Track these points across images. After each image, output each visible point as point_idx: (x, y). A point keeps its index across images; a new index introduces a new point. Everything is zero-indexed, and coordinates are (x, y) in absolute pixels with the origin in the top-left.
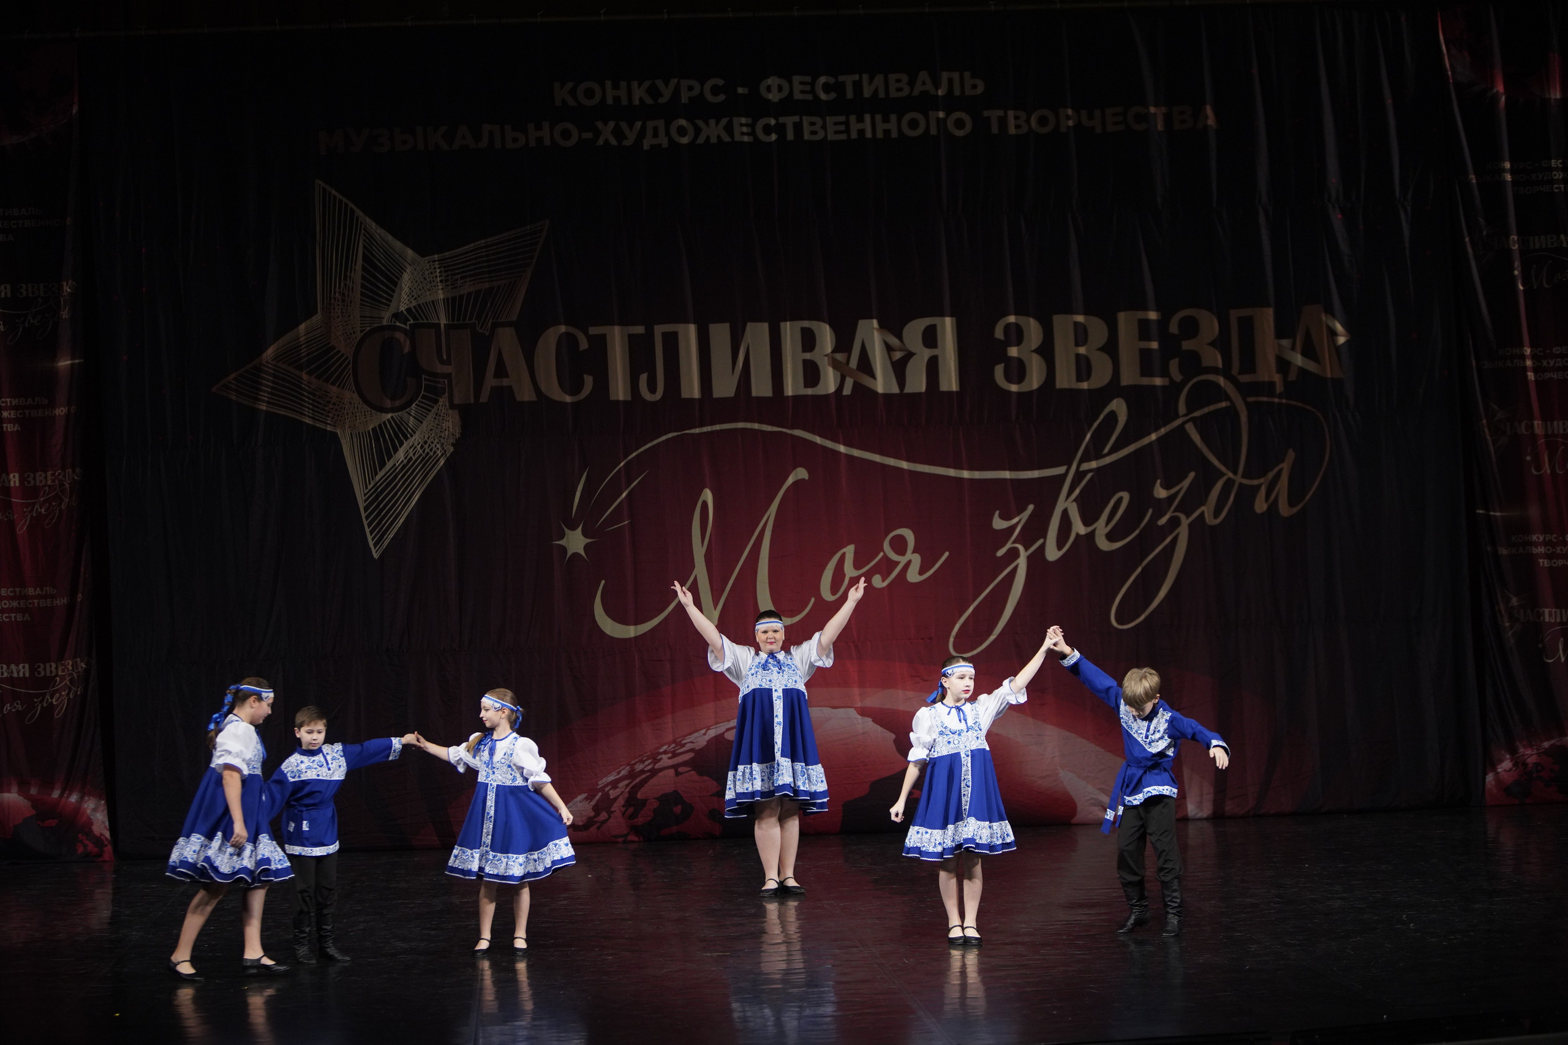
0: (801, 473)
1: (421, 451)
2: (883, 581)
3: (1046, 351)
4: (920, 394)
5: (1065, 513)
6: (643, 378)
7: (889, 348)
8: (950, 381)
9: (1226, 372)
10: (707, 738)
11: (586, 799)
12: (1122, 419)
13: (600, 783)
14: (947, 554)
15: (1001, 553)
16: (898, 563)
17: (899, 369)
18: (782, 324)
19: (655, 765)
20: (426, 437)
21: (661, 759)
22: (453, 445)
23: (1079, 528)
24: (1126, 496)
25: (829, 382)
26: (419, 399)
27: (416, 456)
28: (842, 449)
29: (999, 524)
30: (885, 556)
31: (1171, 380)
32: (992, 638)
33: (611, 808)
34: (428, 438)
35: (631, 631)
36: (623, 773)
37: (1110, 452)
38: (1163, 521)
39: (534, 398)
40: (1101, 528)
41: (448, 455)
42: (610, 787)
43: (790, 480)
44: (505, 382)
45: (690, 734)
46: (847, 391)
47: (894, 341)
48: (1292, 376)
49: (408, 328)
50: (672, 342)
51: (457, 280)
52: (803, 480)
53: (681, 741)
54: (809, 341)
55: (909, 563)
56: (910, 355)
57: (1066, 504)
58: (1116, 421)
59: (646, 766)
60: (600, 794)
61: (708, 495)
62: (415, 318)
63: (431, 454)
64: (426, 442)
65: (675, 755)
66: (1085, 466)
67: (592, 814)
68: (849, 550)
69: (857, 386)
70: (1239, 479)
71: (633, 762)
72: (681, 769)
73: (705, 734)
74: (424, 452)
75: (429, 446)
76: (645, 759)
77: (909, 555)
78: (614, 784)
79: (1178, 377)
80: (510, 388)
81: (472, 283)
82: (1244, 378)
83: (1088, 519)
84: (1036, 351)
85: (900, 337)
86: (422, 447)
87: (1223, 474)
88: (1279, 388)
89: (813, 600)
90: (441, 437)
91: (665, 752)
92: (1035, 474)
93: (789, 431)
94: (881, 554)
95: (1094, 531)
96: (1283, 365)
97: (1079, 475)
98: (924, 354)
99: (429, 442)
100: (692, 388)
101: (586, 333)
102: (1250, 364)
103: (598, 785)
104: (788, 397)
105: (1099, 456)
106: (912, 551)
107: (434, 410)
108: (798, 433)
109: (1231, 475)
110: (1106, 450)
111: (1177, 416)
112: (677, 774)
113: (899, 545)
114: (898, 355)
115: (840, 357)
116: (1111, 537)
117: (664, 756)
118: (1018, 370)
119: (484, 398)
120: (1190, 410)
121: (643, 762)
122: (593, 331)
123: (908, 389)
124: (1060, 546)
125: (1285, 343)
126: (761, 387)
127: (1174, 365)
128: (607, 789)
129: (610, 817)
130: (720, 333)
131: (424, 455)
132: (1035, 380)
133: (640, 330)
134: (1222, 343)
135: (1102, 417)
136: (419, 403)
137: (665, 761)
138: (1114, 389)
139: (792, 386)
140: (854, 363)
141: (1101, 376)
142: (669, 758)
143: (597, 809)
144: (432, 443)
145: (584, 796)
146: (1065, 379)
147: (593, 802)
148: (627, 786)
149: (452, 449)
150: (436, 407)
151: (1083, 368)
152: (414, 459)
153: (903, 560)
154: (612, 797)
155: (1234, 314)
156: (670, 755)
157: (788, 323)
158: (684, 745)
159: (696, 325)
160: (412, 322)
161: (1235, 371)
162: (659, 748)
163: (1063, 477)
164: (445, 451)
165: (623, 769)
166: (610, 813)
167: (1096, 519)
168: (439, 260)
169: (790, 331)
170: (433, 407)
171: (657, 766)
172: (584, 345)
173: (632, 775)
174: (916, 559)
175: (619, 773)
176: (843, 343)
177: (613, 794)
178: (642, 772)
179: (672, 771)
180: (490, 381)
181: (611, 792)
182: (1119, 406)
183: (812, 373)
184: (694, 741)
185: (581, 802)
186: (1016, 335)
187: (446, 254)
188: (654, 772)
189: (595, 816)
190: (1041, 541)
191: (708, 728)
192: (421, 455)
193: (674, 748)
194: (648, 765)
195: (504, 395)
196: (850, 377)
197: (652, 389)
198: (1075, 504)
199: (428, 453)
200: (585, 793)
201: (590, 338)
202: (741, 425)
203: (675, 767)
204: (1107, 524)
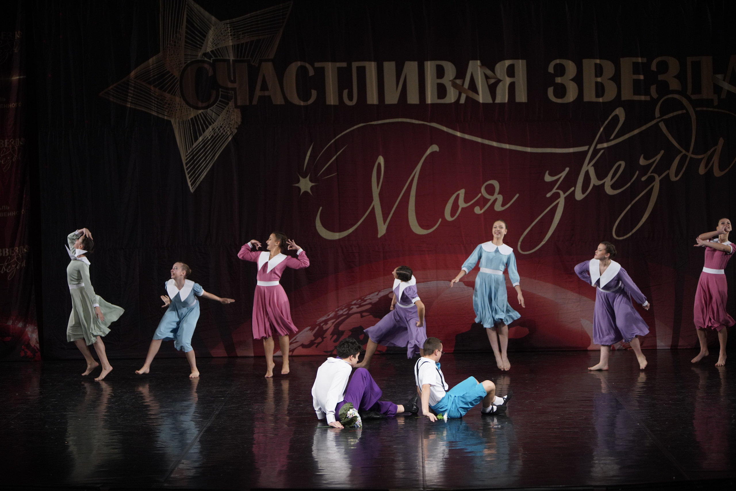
0: (435, 148)
1: (218, 132)
2: (481, 210)
3: (578, 80)
4: (504, 104)
5: (587, 173)
6: (345, 92)
7: (487, 77)
8: (522, 97)
9: (683, 92)
10: (379, 296)
11: (310, 330)
12: (622, 119)
13: (318, 321)
14: (517, 195)
15: (549, 195)
16: (489, 200)
17: (492, 89)
18: (426, 63)
19: (349, 311)
20: (222, 124)
21: (352, 308)
22: (237, 128)
23: (594, 181)
24: (623, 164)
25: (451, 97)
26: (218, 102)
27: (216, 134)
28: (459, 134)
29: (548, 178)
30: (482, 196)
31: (651, 97)
32: (543, 243)
33: (323, 335)
34: (223, 124)
35: (337, 236)
36: (331, 316)
37: (615, 138)
38: (643, 179)
39: (283, 103)
40: (608, 182)
41: (234, 134)
42: (323, 323)
43: (428, 152)
44: (266, 93)
45: (370, 294)
46: (462, 101)
47: (489, 73)
48: (723, 96)
49: (212, 61)
50: (362, 71)
51: (240, 34)
52: (436, 152)
53: (364, 298)
54: (440, 72)
55: (496, 200)
56: (499, 81)
57: (588, 167)
58: (619, 121)
59: (344, 312)
60: (318, 327)
61: (381, 160)
62: (216, 56)
63: (224, 133)
64: (221, 127)
65: (360, 306)
66: (599, 146)
67: (313, 338)
68: (462, 192)
69: (467, 97)
70: (690, 155)
71: (337, 310)
72: (364, 314)
73: (377, 295)
74: (220, 132)
75: (223, 129)
76: (343, 308)
77: (496, 195)
78: (326, 322)
79: (655, 95)
80: (269, 97)
81: (249, 36)
82: (693, 97)
83: (600, 176)
84: (572, 80)
85: (493, 71)
86: (219, 129)
87: (681, 152)
88: (716, 103)
89: (440, 220)
90: (230, 124)
91: (355, 304)
92: (571, 150)
93: (428, 124)
94: (480, 195)
95: (604, 184)
96: (718, 89)
97: (596, 152)
98: (508, 81)
99: (223, 127)
100: (372, 98)
101: (313, 66)
102: (697, 89)
103: (317, 322)
104: (428, 104)
105: (608, 141)
106: (497, 193)
107: (226, 109)
108: (434, 125)
109: (684, 152)
110: (612, 137)
111: (654, 118)
112: (362, 316)
113: (490, 190)
114: (492, 81)
115: (458, 81)
116: (613, 187)
117: (354, 307)
118: (561, 91)
119: (255, 102)
120: (662, 113)
121: (343, 309)
122: (317, 65)
123: (498, 100)
124: (583, 192)
125: (720, 76)
126: (413, 99)
127: (653, 89)
128: (322, 324)
129: (323, 341)
130: (390, 67)
131: (220, 134)
132: (571, 96)
133: (344, 65)
134: (681, 77)
135: (610, 118)
136: (218, 105)
137: (355, 309)
138: (617, 102)
139: (430, 98)
140: (466, 85)
141: (610, 94)
142: (357, 308)
143: (316, 336)
144: (225, 127)
145: (309, 328)
146: (590, 96)
147: (314, 332)
148: (333, 323)
149: (236, 131)
150: (227, 107)
151: (600, 90)
152: (215, 136)
153: (492, 198)
154: (324, 329)
155: (689, 60)
156: (358, 306)
157: (429, 62)
158: (365, 301)
159: (376, 63)
160: (214, 58)
161: (689, 92)
162: (352, 302)
163: (586, 152)
164: (232, 132)
165: (331, 313)
166: (323, 338)
167: (606, 176)
168: (230, 23)
169: (430, 67)
170: (225, 107)
171: (350, 312)
172: (311, 73)
173: (336, 317)
174: (500, 198)
175: (329, 315)
176: (461, 74)
177: (325, 327)
178: (342, 315)
179: (359, 315)
180: (258, 93)
181: (324, 326)
182: (620, 112)
183: (442, 91)
184: (371, 298)
185: (307, 331)
186: (561, 70)
187: (234, 19)
188: (349, 315)
189: (315, 340)
190: (573, 188)
191: (380, 291)
192: (218, 134)
193: (360, 302)
194: (346, 311)
195: (266, 100)
196: (464, 93)
197: (351, 98)
198: (593, 168)
199: (222, 133)
200: (309, 326)
201: (316, 69)
202: (400, 120)
203: (361, 312)
204: (611, 180)
